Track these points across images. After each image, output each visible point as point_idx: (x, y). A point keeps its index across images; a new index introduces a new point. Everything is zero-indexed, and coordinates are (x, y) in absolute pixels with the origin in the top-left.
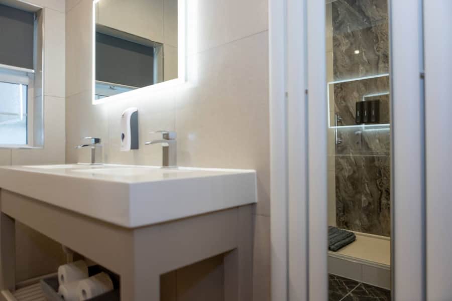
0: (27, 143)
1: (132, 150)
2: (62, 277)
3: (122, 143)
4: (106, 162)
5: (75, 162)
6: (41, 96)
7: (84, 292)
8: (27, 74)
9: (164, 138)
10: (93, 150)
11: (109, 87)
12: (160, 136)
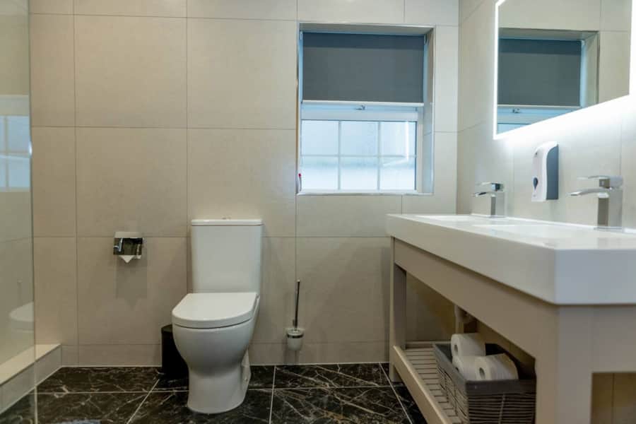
0: (415, 189)
1: (549, 201)
2: (456, 347)
3: (534, 192)
4: (510, 214)
5: (468, 212)
6: (431, 133)
7: (481, 371)
8: (416, 109)
9: (601, 185)
10: (493, 200)
11: (511, 110)
12: (595, 184)
